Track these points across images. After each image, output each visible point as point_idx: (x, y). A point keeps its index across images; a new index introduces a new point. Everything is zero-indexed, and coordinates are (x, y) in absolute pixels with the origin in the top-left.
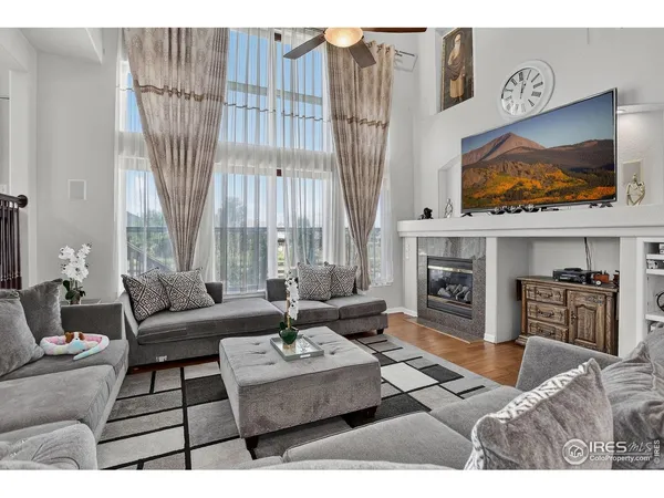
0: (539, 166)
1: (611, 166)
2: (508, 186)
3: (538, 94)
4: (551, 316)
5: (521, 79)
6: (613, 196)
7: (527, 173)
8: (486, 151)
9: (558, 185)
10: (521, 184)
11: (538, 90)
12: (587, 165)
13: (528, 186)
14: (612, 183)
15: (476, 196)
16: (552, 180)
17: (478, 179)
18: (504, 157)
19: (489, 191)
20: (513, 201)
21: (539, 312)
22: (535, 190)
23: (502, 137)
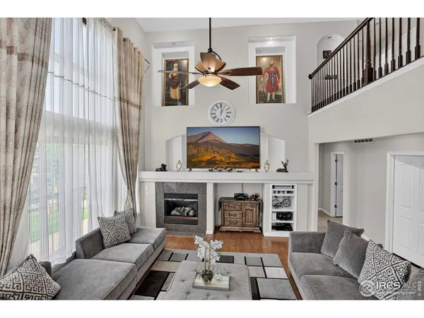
0: (223, 150)
1: (258, 156)
2: (209, 158)
3: (229, 117)
4: (236, 215)
5: (221, 107)
6: (259, 167)
7: (218, 152)
8: (199, 138)
9: (232, 160)
10: (215, 157)
11: (229, 115)
12: (246, 153)
13: (218, 159)
14: (258, 162)
15: (193, 160)
16: (230, 157)
17: (195, 151)
18: (207, 143)
19: (200, 159)
20: (211, 164)
21: (230, 215)
22: (221, 161)
23: (206, 132)
